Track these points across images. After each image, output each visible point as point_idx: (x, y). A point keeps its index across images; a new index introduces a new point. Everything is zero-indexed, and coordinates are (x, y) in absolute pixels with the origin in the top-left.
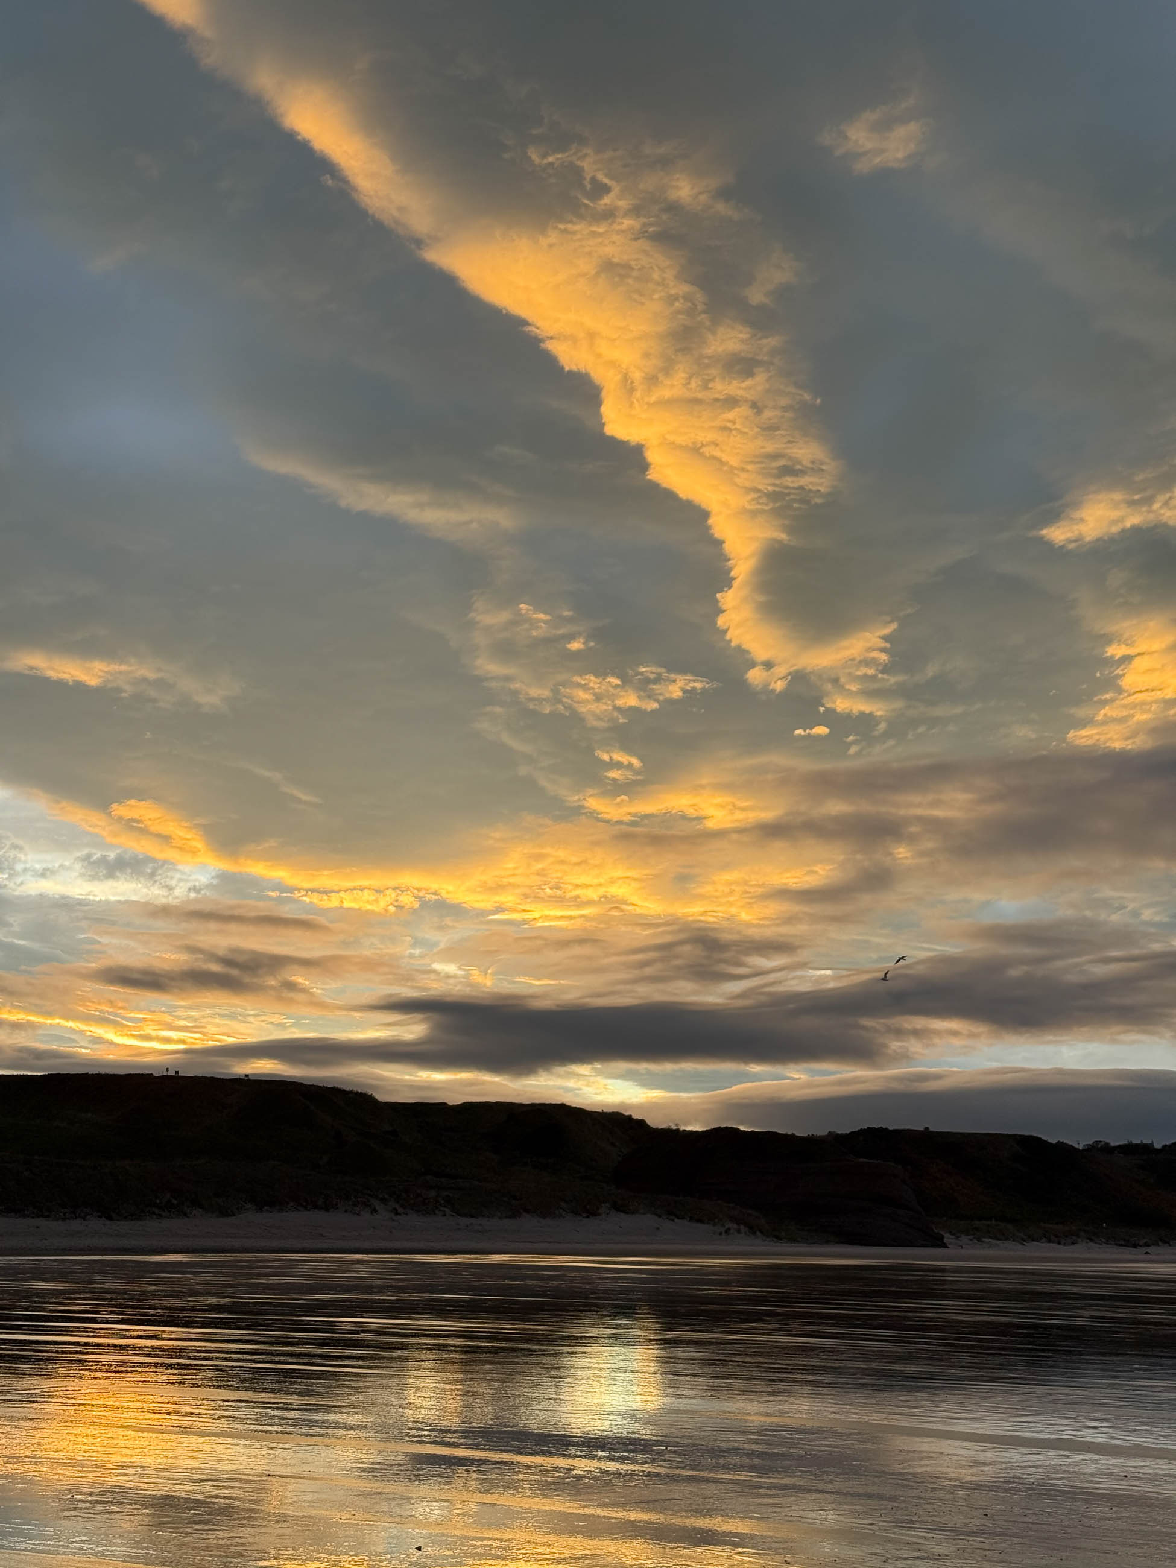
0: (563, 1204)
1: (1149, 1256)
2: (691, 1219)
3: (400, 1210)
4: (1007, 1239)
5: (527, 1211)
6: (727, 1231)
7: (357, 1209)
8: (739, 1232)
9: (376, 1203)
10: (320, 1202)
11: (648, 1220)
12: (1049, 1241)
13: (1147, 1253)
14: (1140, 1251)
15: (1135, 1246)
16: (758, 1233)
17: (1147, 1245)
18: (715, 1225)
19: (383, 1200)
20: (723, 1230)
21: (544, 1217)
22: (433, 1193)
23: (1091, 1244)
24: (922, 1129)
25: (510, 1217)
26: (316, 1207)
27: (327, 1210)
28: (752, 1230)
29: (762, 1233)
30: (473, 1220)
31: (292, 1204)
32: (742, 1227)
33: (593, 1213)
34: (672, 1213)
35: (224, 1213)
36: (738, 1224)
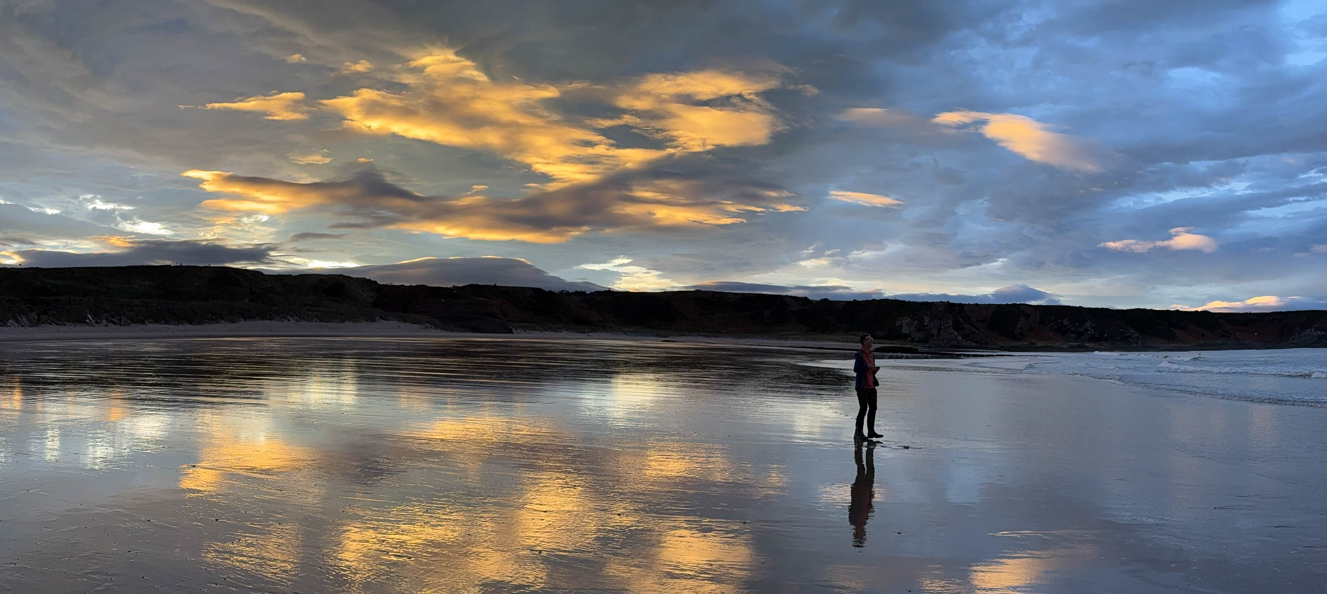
0: (361, 317)
1: (590, 337)
2: (412, 323)
3: (299, 320)
4: (535, 330)
5: (348, 320)
6: (426, 327)
7: (282, 320)
8: (431, 328)
9: (289, 317)
10: (268, 317)
11: (394, 323)
12: (552, 331)
13: (589, 336)
14: (585, 335)
15: (584, 333)
16: (438, 328)
17: (588, 332)
18: (421, 325)
19: (291, 316)
20: (425, 327)
21: (355, 322)
22: (310, 313)
23: (567, 332)
24: (493, 285)
25: (341, 322)
26: (266, 319)
27: (271, 320)
28: (436, 327)
29: (440, 328)
30: (327, 324)
31: (257, 318)
32: (432, 326)
33: (373, 321)
34: (404, 321)
35: (233, 322)
36: (430, 324)
